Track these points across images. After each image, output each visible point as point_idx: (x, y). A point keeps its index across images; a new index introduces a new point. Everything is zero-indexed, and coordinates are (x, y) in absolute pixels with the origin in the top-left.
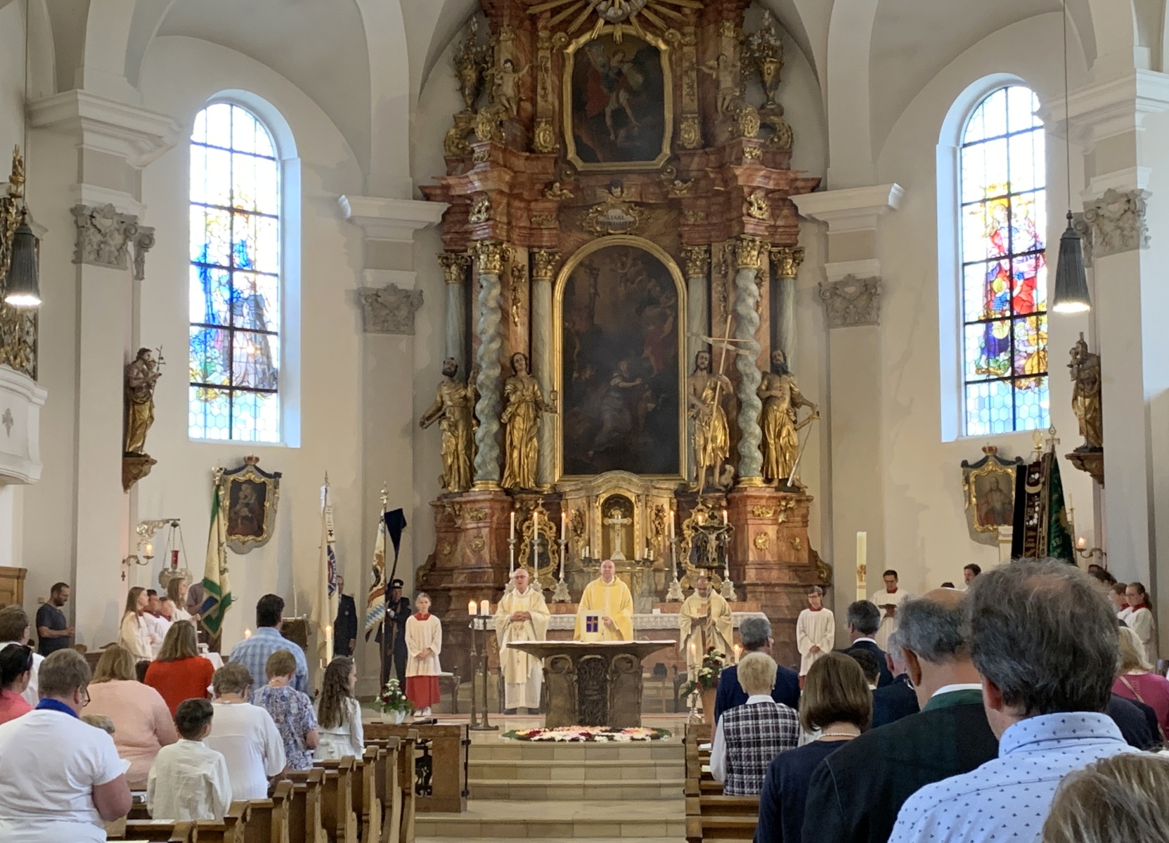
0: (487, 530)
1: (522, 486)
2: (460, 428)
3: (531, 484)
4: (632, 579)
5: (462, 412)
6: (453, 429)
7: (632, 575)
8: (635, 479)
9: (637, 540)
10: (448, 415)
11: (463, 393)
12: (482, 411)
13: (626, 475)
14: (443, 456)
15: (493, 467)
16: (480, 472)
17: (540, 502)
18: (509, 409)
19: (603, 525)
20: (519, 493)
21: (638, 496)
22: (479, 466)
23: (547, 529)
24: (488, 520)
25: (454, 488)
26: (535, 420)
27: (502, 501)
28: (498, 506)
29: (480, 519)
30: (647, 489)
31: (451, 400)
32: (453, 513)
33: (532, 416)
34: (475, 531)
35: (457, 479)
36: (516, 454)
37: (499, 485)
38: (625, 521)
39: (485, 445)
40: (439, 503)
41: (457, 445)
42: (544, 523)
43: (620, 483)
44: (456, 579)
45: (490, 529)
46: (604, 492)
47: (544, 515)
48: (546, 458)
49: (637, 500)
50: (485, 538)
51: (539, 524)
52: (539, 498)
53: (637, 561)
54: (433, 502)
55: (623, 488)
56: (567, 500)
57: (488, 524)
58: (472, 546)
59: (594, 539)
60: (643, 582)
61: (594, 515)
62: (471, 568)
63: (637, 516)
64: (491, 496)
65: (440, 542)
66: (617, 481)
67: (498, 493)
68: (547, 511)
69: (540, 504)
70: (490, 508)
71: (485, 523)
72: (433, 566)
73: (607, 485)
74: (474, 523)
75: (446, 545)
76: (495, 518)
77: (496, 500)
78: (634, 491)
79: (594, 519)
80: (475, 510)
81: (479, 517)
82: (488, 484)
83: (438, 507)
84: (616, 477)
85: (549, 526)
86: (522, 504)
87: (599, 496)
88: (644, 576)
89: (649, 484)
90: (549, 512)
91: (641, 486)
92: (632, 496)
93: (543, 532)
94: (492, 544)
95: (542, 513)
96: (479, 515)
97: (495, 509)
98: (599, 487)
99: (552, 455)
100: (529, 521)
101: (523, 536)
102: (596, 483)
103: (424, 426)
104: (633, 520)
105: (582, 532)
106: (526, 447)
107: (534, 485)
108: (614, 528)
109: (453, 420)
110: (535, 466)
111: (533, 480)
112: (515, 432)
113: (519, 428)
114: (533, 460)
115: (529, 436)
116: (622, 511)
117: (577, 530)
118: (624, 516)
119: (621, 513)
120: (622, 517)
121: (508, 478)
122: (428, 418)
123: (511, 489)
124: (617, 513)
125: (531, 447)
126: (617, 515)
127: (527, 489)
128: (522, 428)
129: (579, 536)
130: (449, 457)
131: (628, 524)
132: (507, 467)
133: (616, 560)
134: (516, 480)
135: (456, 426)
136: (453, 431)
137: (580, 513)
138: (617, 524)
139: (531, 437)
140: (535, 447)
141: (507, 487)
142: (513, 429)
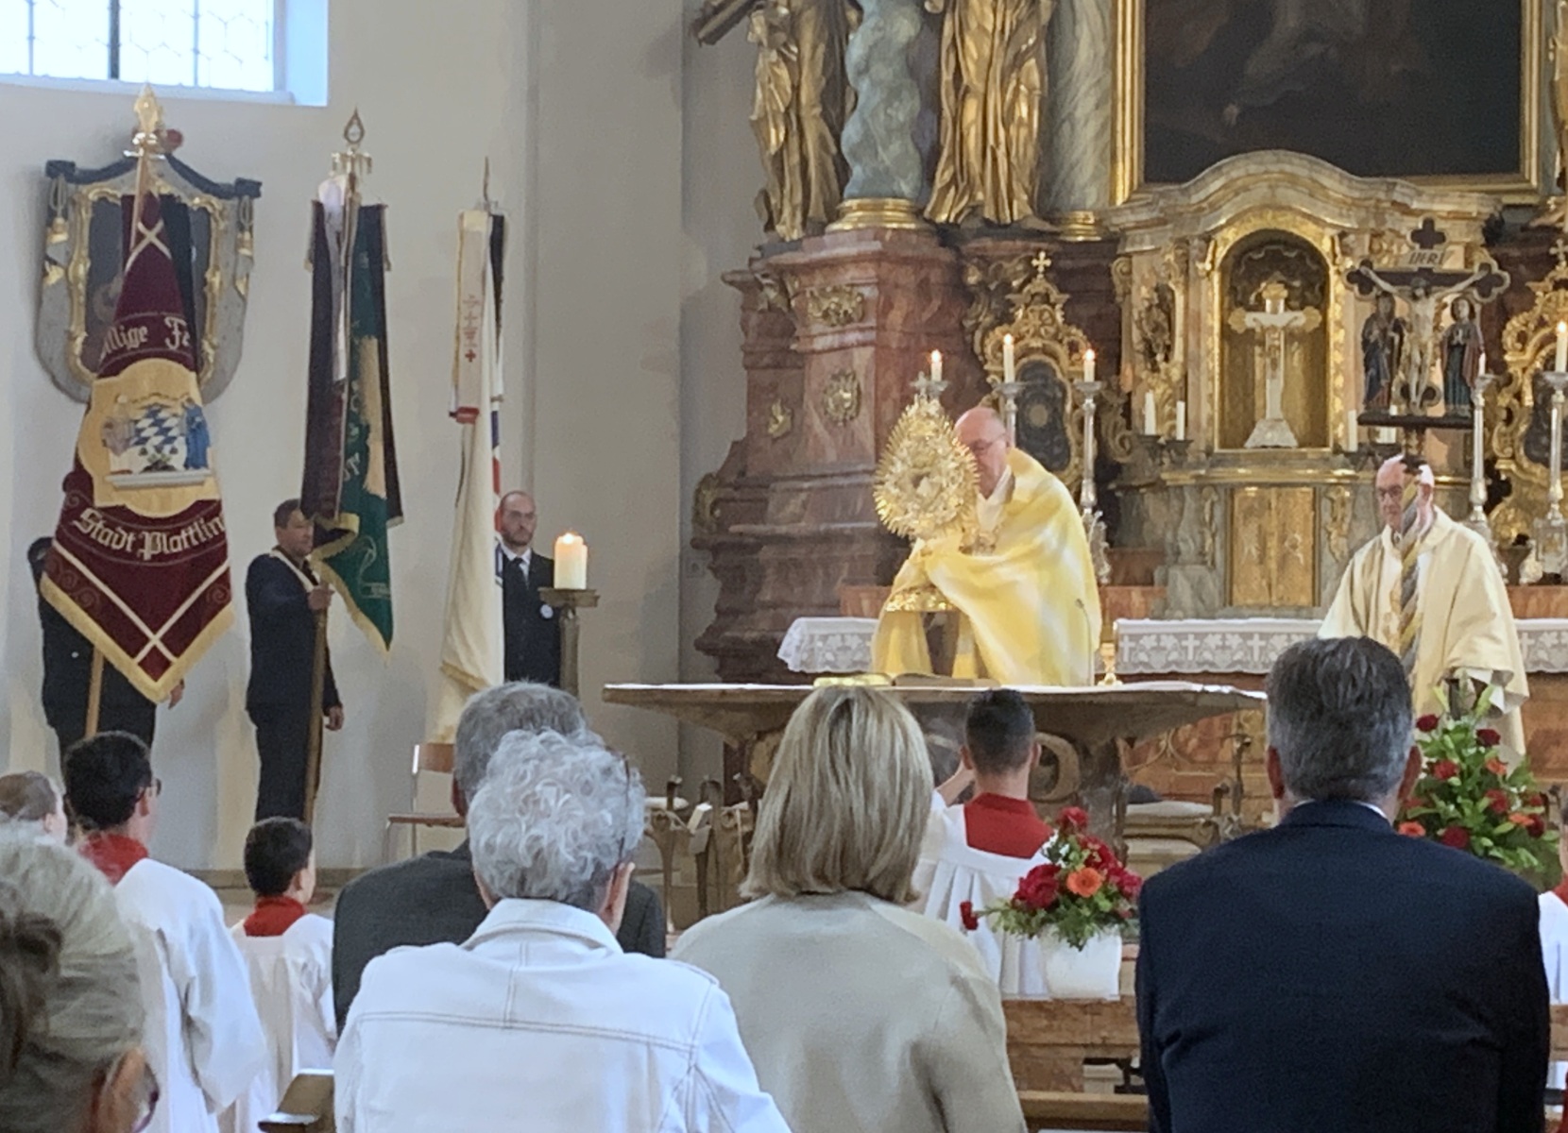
0: (869, 351)
1: (989, 213)
2: (808, 35)
3: (1020, 208)
4: (1315, 504)
6: (782, 37)
7: (1319, 493)
8: (1334, 181)
9: (1337, 381)
13: (1297, 165)
14: (755, 124)
15: (897, 153)
16: (857, 171)
17: (1042, 262)
19: (1226, 333)
20: (979, 234)
21: (1343, 235)
22: (853, 154)
23: (1062, 351)
24: (872, 322)
25: (789, 228)
27: (919, 263)
28: (906, 277)
29: (849, 319)
30: (1379, 215)
32: (781, 304)
34: (835, 357)
35: (799, 198)
36: (971, 110)
37: (917, 213)
38: (1303, 319)
39: (874, 84)
40: (749, 277)
41: (796, 89)
42: (1052, 330)
43: (1280, 191)
44: (779, 510)
45: (876, 352)
46: (1229, 223)
47: (1053, 306)
48: (1078, 128)
49: (1338, 249)
50: (861, 379)
51: (1037, 334)
52: (1038, 251)
53: (1337, 450)
54: (735, 272)
55: (1290, 209)
56: (1129, 256)
57: (872, 336)
58: (825, 405)
59: (1198, 379)
60: (1354, 517)
61: (1199, 301)
62: (824, 476)
63: (1336, 301)
64: (877, 246)
65: (757, 398)
66: (1270, 187)
67: (914, 238)
68: (1061, 291)
69: (1041, 269)
70: (878, 284)
71: (862, 330)
72: (742, 473)
73: (1239, 198)
74: (833, 333)
75: (776, 408)
76: (896, 317)
77: (905, 261)
78: (1329, 220)
79: (1199, 314)
80: (836, 291)
81: (846, 312)
82: (881, 208)
83: (749, 288)
84: (1266, 172)
85: (1066, 340)
86: (983, 270)
87: (1218, 237)
88: (1361, 500)
89: (1382, 195)
90: (1067, 296)
91: (1355, 204)
92: (1322, 236)
93: (1048, 360)
94: (885, 399)
95: (1046, 298)
96: (846, 306)
97: (897, 286)
98: (1215, 207)
99: (1101, 120)
100: (1005, 327)
101: (987, 373)
102: (1202, 195)
103: (702, 34)
104: (1324, 314)
105: (1166, 359)
106: (1003, 91)
107: (1029, 211)
108: (1262, 344)
109: (784, 11)
110: (1031, 152)
111: (1025, 197)
112: (970, 43)
113: (981, 28)
114: (1024, 132)
115: (1011, 53)
116: (1287, 286)
117: (1155, 351)
118: (1294, 303)
119: (1285, 293)
120: (1288, 307)
121: (947, 187)
122: (717, 10)
123: (955, 225)
124: (1273, 292)
125: (1017, 90)
126: (1275, 299)
127: (1006, 226)
128: (989, 27)
129: (1155, 369)
130: (776, 127)
131: (1310, 328)
132: (945, 153)
133: (1264, 447)
134: (972, 197)
135: (792, 27)
136: (785, 45)
137: (1162, 299)
138: (1274, 328)
139: (1016, 57)
140: (1031, 90)
141: (942, 218)
142: (962, 28)
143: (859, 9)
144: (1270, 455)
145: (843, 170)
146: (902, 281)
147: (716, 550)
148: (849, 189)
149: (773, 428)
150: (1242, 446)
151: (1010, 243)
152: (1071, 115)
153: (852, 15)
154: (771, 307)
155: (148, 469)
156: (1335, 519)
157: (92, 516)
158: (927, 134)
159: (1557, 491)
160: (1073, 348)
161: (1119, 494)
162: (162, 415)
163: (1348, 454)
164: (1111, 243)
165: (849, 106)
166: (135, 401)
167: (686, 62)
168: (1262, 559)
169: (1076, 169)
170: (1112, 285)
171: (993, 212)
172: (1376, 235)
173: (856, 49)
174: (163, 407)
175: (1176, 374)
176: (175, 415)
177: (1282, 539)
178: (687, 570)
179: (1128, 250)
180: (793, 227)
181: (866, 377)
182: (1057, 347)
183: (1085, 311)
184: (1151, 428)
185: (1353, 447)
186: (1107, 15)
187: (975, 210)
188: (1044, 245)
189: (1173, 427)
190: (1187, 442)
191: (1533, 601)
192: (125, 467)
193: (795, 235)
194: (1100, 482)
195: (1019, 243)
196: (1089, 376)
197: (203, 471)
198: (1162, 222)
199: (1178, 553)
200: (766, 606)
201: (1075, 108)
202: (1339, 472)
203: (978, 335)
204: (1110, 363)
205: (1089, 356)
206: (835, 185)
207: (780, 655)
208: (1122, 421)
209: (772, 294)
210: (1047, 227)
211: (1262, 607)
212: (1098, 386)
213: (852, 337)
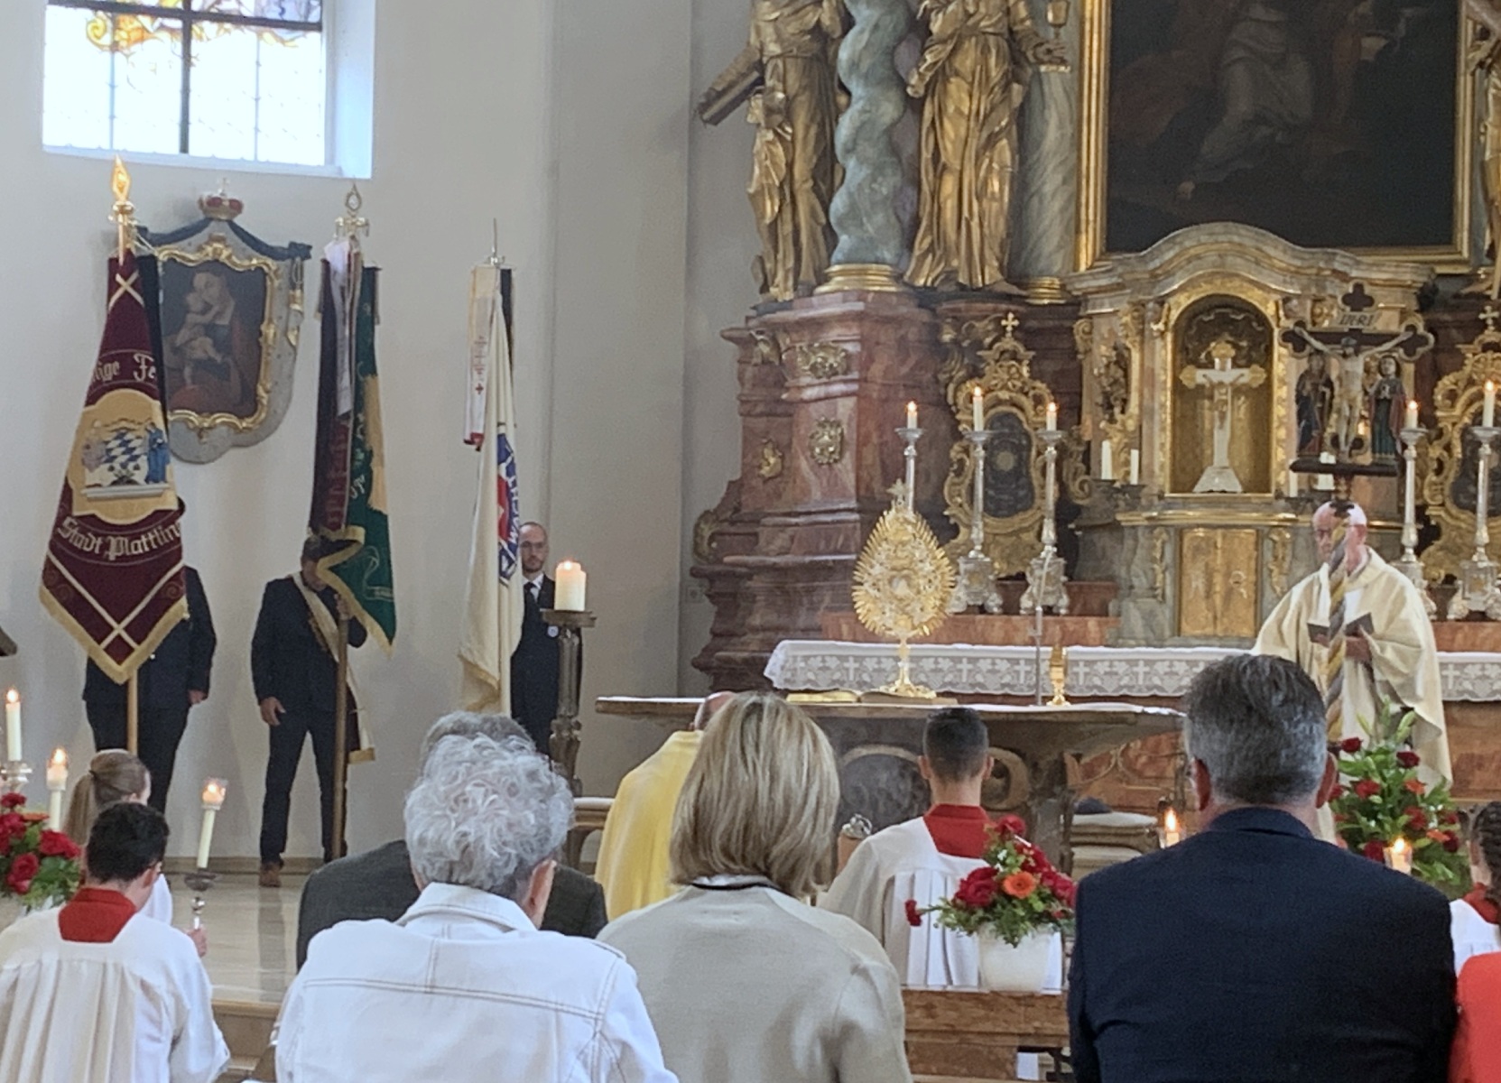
0: (851, 402)
1: (962, 279)
2: (801, 118)
3: (991, 275)
4: (1258, 544)
5: (806, 71)
6: (778, 118)
7: (1261, 535)
8: (1278, 251)
9: (1279, 433)
10: (769, 83)
11: (811, 19)
12: (854, 65)
13: (1245, 235)
14: (752, 197)
15: (882, 224)
16: (844, 240)
17: (1010, 322)
18: (929, 58)
19: (1178, 388)
21: (1286, 300)
22: (840, 222)
23: (1027, 403)
24: (855, 375)
25: (781, 290)
26: (1006, 88)
27: (899, 322)
28: (887, 335)
29: (834, 372)
30: (1319, 281)
31: (779, 40)
32: (773, 358)
33: (995, 74)
34: (821, 406)
35: (791, 264)
36: (949, 185)
37: (898, 278)
38: (1249, 376)
39: (860, 161)
40: (746, 334)
41: (790, 166)
42: (1019, 384)
43: (1230, 259)
44: (769, 543)
45: (858, 401)
46: (1182, 289)
47: (1020, 362)
48: (1046, 202)
49: (1281, 313)
50: (845, 426)
51: (1004, 387)
52: (1007, 312)
53: (1279, 496)
54: (732, 329)
55: (1237, 275)
56: (1090, 317)
57: (855, 387)
58: (812, 449)
59: (1151, 428)
60: (1294, 556)
61: (1153, 359)
62: (809, 513)
63: (1279, 359)
64: (860, 306)
65: (751, 443)
66: (1220, 256)
67: (894, 299)
68: (1028, 349)
69: (1009, 329)
70: (859, 341)
71: (845, 382)
72: (737, 510)
73: (1191, 266)
74: (820, 385)
75: (767, 452)
76: (877, 370)
77: (887, 321)
78: (1274, 286)
79: (1153, 370)
80: (822, 347)
81: (831, 366)
82: (864, 272)
83: (746, 343)
84: (1217, 242)
85: (1031, 393)
86: (958, 330)
87: (1172, 300)
88: (1301, 541)
89: (1322, 265)
90: (1032, 353)
91: (1297, 272)
92: (1267, 301)
93: (1014, 410)
94: (865, 445)
95: (1014, 356)
96: (831, 360)
97: (878, 343)
98: (1169, 274)
99: (1066, 196)
100: (977, 380)
101: (959, 422)
102: (1157, 263)
103: (706, 116)
104: (1269, 371)
105: (1123, 412)
106: (977, 166)
107: (999, 276)
108: (1211, 398)
109: (780, 95)
110: (1002, 222)
111: (996, 264)
112: (947, 125)
113: (958, 111)
114: (995, 205)
115: (985, 134)
116: (1235, 346)
117: (1113, 402)
118: (1242, 362)
119: (1233, 353)
120: (1235, 365)
121: (924, 256)
122: (720, 94)
123: (933, 288)
124: (1222, 350)
125: (990, 168)
126: (1222, 357)
127: (979, 289)
128: (966, 111)
129: (1112, 420)
130: (771, 198)
131: (1255, 385)
132: (924, 224)
133: (1211, 491)
134: (948, 263)
135: (787, 111)
136: (780, 126)
137: (1120, 355)
138: (1221, 384)
139: (989, 137)
140: (1002, 167)
141: (921, 282)
142: (941, 111)
143: (849, 94)
144: (1218, 500)
145: (831, 237)
146: (883, 339)
147: (712, 578)
148: (837, 255)
149: (765, 471)
150: (1190, 490)
151: (980, 306)
152: (1038, 191)
153: (842, 99)
154: (765, 362)
155: (114, 483)
156: (1276, 558)
157: (71, 524)
158: (908, 206)
159: (1483, 535)
160: (1039, 401)
161: (1079, 533)
162: (129, 436)
163: (1288, 499)
164: (1074, 306)
165: (837, 181)
166: (107, 426)
167: (692, 141)
168: (1209, 594)
169: (1044, 239)
170: (1074, 342)
171: (966, 277)
172: (1317, 301)
173: (845, 129)
174: (129, 430)
175: (1131, 425)
176: (138, 437)
177: (1228, 575)
178: (686, 596)
179: (1090, 312)
180: (786, 289)
181: (849, 425)
182: (1023, 398)
183: (1049, 366)
184: (1107, 473)
185: (1293, 493)
186: (1073, 98)
187: (950, 275)
188: (1013, 307)
189: (1128, 473)
190: (1141, 487)
191: (1460, 636)
192: (98, 482)
193: (789, 296)
194: (1060, 523)
195: (990, 305)
196: (1051, 423)
197: (162, 485)
198: (1120, 286)
199: (1132, 587)
200: (755, 630)
201: (1044, 183)
202: (1282, 516)
203: (951, 387)
204: (1070, 414)
205: (1052, 407)
206: (824, 253)
207: (766, 673)
208: (1082, 467)
209: (765, 349)
210: (1015, 290)
211: (1207, 637)
212: (1059, 435)
213: (837, 388)
